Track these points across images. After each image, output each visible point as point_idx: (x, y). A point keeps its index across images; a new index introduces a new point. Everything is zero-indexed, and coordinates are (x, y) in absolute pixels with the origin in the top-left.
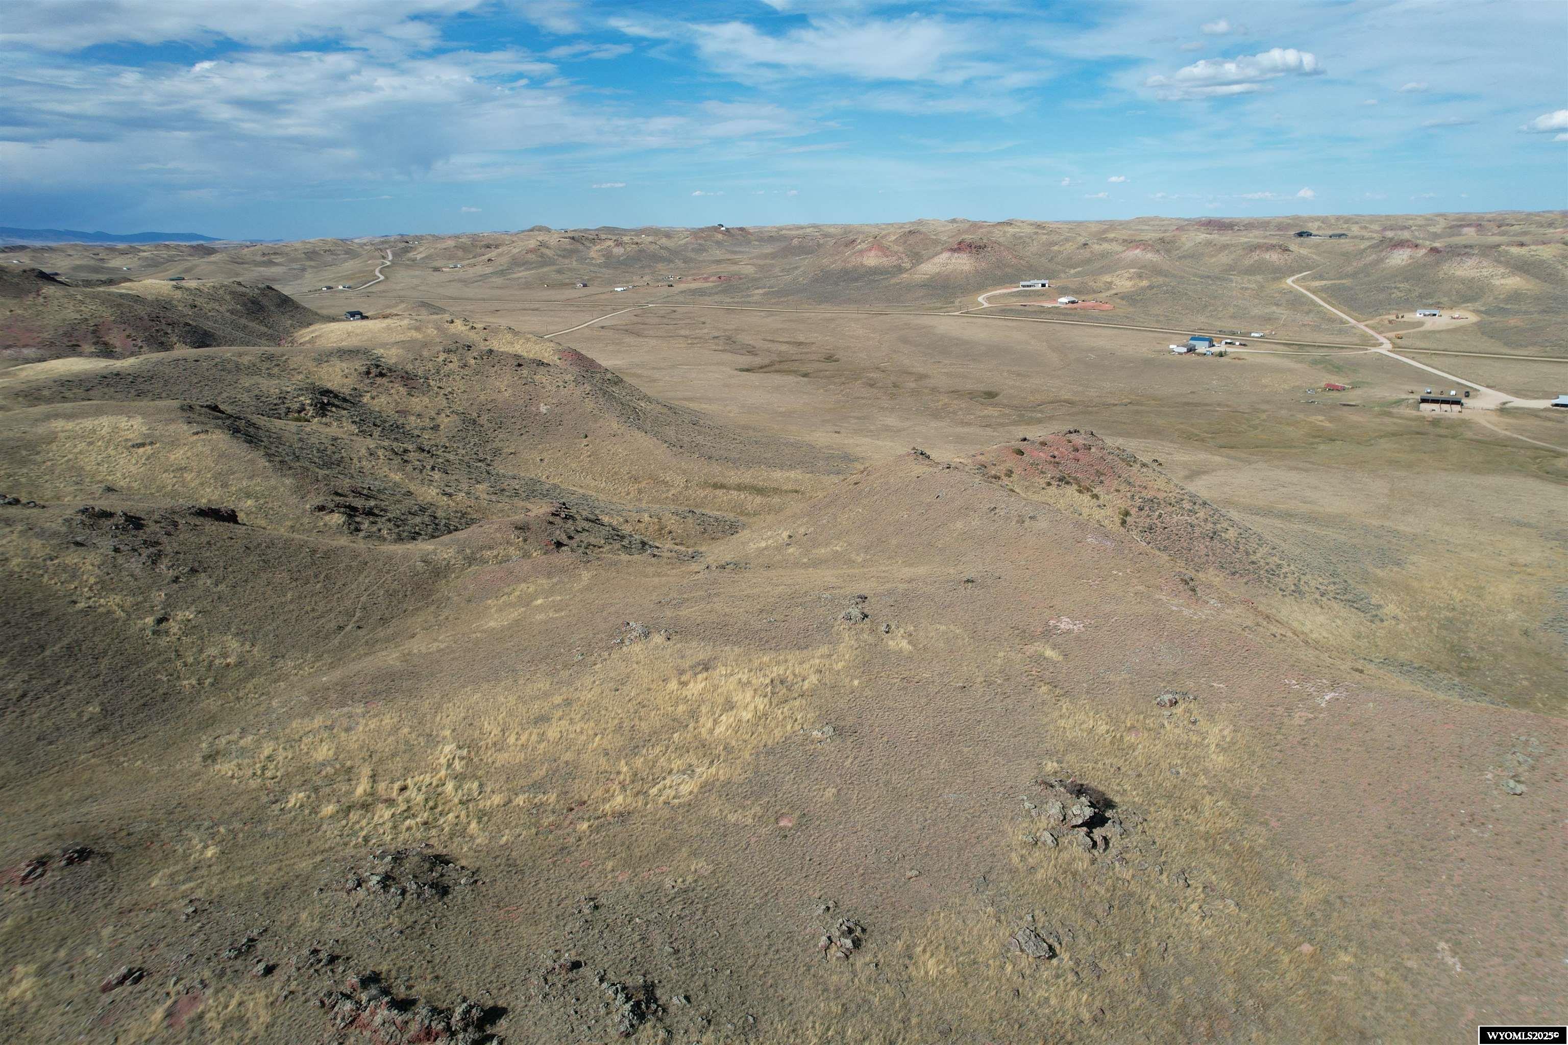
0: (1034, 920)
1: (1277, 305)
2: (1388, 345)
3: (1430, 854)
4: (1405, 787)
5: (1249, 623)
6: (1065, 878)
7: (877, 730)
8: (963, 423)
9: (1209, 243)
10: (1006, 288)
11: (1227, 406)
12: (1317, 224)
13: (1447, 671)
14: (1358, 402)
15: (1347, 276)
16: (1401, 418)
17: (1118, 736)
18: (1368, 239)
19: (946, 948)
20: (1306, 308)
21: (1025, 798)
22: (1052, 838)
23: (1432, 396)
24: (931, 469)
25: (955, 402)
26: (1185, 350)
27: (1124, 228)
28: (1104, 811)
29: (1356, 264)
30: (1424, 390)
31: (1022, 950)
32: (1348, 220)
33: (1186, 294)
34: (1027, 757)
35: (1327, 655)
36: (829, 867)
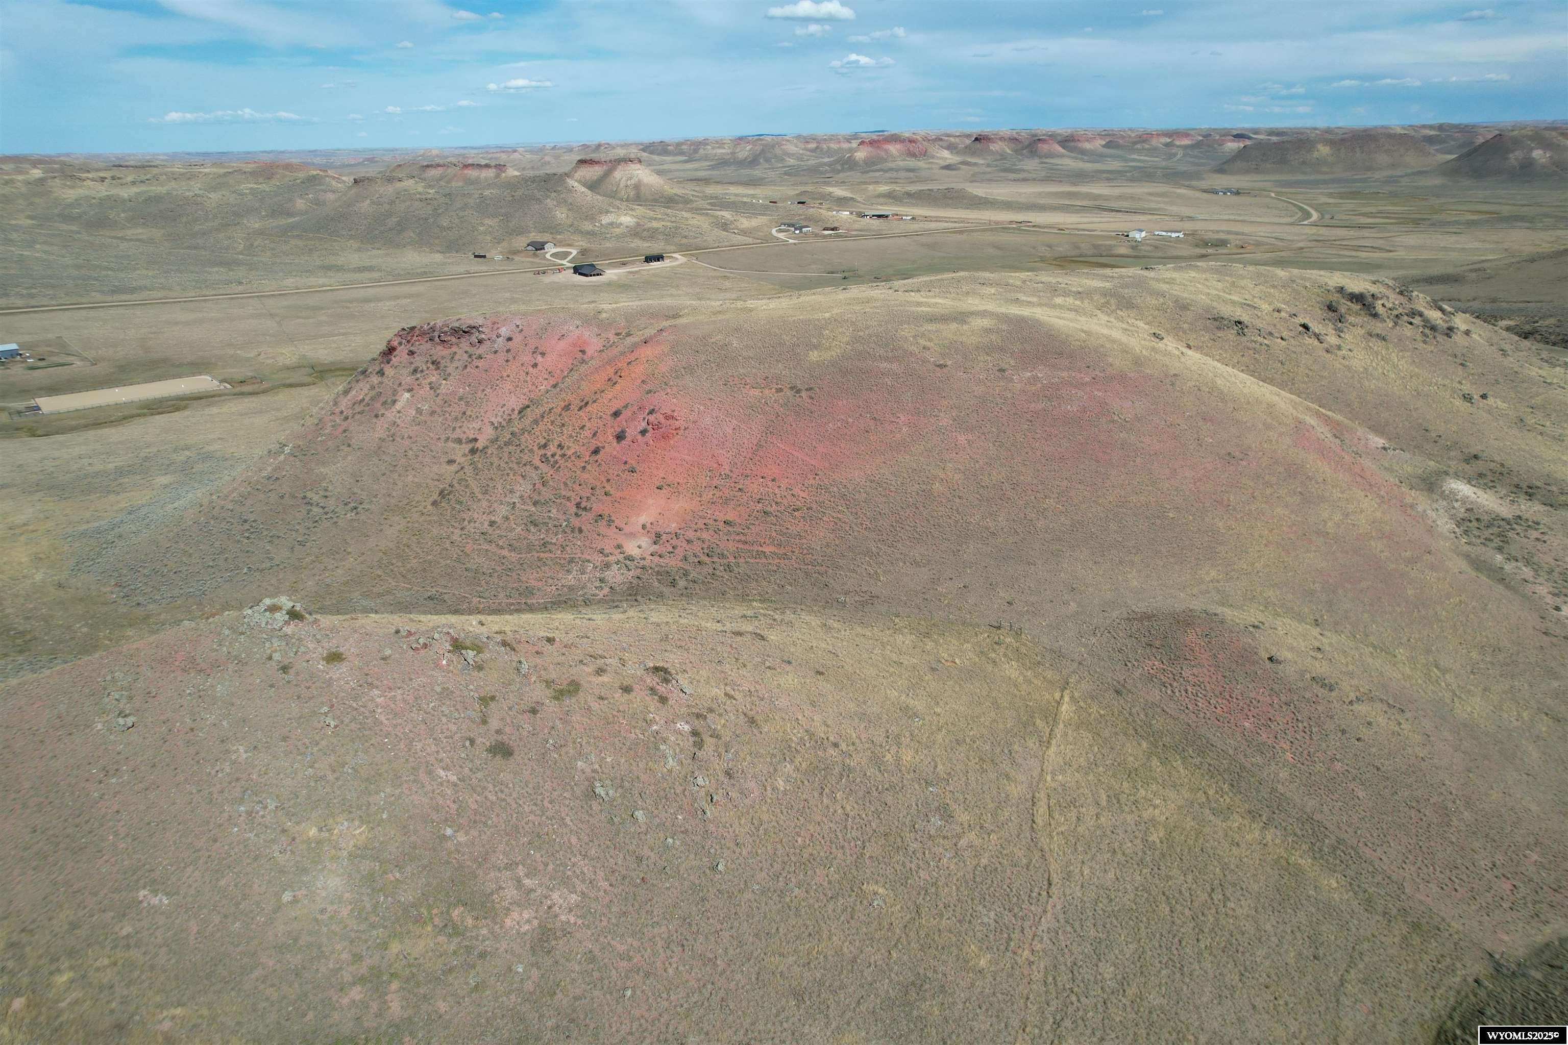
3: (86, 828)
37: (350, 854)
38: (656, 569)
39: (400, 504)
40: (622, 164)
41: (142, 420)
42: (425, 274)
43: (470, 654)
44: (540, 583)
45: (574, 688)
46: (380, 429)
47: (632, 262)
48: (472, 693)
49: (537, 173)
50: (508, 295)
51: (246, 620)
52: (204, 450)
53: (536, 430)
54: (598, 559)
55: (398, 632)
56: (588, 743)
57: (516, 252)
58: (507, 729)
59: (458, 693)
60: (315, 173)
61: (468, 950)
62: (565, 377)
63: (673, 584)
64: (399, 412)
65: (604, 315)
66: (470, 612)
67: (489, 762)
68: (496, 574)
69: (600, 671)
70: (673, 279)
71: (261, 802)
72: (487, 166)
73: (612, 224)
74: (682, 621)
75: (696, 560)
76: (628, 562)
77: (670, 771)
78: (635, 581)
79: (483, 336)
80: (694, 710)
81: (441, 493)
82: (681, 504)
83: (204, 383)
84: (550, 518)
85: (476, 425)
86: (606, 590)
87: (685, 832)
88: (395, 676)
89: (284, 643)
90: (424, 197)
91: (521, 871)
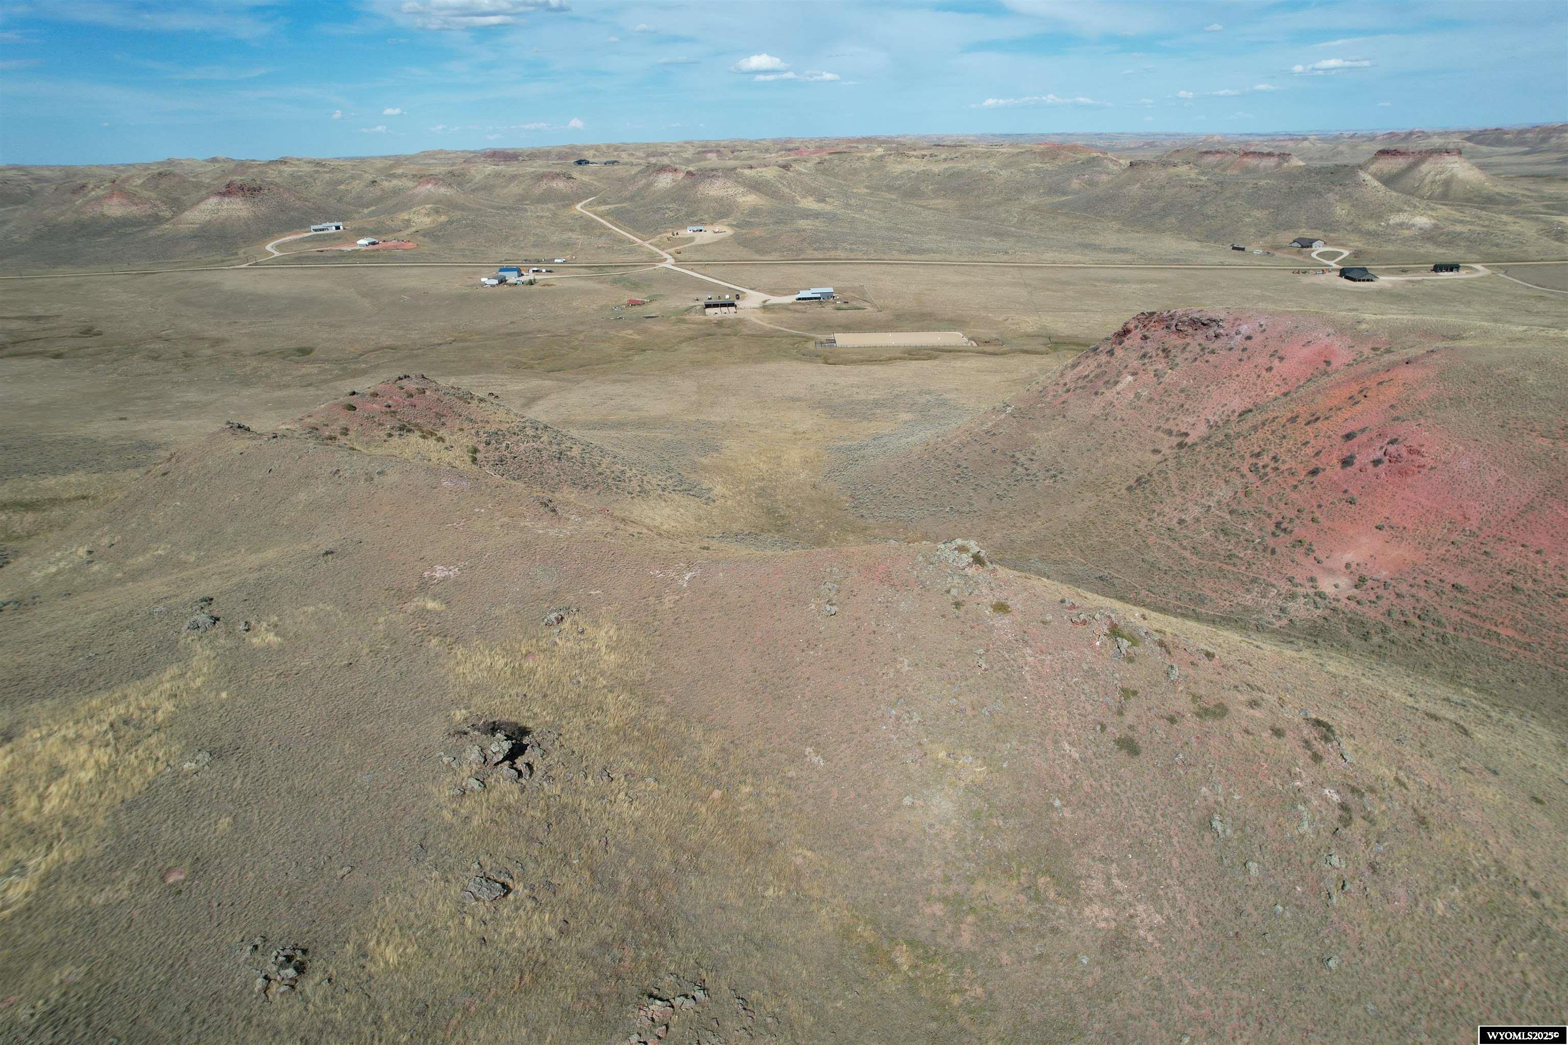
0: (481, 866)
1: (572, 230)
2: (671, 260)
3: (786, 682)
4: (759, 635)
5: (609, 529)
6: (500, 815)
7: (263, 737)
8: (281, 387)
9: (498, 175)
10: (296, 234)
11: (548, 332)
12: (592, 152)
13: (769, 531)
14: (658, 313)
15: (626, 199)
16: (694, 323)
17: (517, 665)
18: (636, 165)
19: (401, 929)
20: (597, 232)
21: (442, 754)
22: (478, 782)
23: (713, 301)
24: (255, 442)
25: (265, 364)
26: (496, 282)
27: (411, 163)
28: (521, 739)
29: (633, 188)
30: (705, 297)
31: (477, 899)
32: (616, 148)
33: (486, 226)
34: (434, 713)
35: (678, 541)
36: (245, 903)
37: (966, 787)
38: (1349, 616)
39: (1097, 482)
40: (1435, 155)
41: (903, 363)
42: (1176, 261)
43: (1125, 643)
44: (1214, 595)
45: (1220, 711)
46: (1097, 406)
47: (1415, 271)
48: (1116, 682)
49: (1325, 164)
50: (1258, 292)
51: (938, 553)
52: (940, 398)
53: (1254, 437)
54: (1285, 587)
55: (1063, 601)
56: (1219, 772)
57: (1277, 248)
58: (1141, 729)
59: (1103, 676)
60: (1095, 155)
61: (1043, 919)
62: (1300, 387)
63: (1366, 637)
64: (1118, 393)
65: (1364, 326)
66: (1137, 603)
67: (1114, 753)
68: (1172, 573)
69: (1253, 704)
70: (1466, 293)
71: (908, 712)
72: (1270, 154)
73: (1401, 225)
74: (1364, 680)
75: (1402, 619)
76: (1318, 599)
77: (1302, 836)
78: (1320, 622)
79: (1222, 331)
80: (1350, 782)
81: (1138, 480)
82: (1401, 552)
83: (955, 338)
84: (1243, 530)
85: (1192, 420)
86: (1285, 622)
87: (1301, 907)
88: (1050, 641)
89: (963, 582)
90: (1195, 184)
91: (1114, 869)
